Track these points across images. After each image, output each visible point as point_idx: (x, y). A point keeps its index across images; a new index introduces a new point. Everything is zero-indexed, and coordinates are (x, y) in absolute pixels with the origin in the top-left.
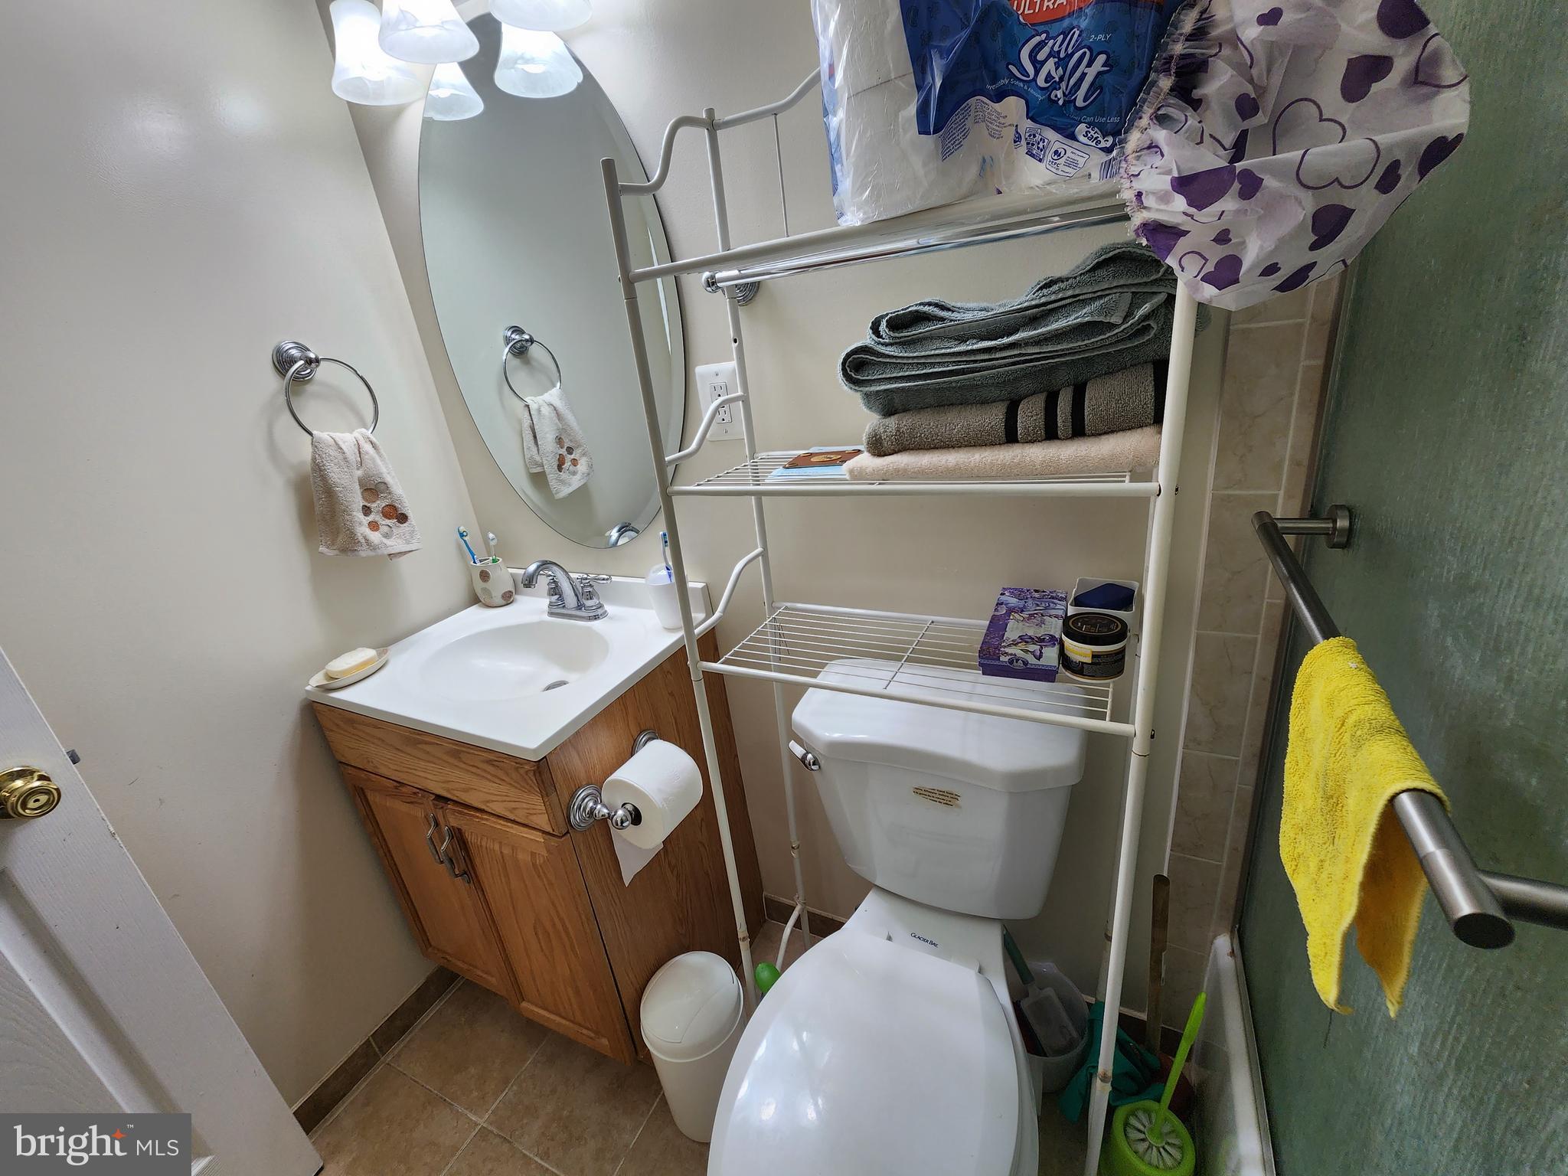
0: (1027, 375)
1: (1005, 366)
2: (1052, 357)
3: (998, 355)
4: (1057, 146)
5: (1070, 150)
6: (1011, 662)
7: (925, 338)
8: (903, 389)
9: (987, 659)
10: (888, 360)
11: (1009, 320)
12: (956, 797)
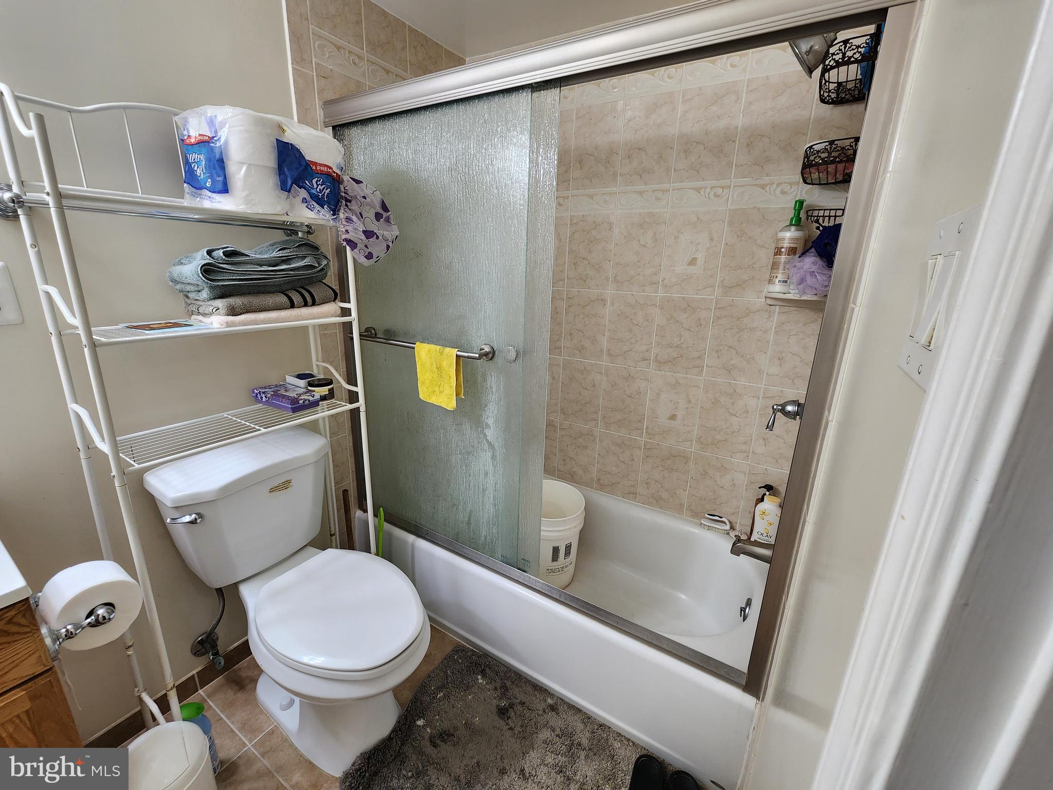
0: (289, 282)
1: (279, 278)
2: (298, 276)
3: (278, 273)
4: (318, 209)
5: (322, 211)
6: (304, 402)
7: (240, 263)
8: (236, 284)
9: (294, 404)
10: (224, 271)
11: (274, 260)
12: (289, 482)
